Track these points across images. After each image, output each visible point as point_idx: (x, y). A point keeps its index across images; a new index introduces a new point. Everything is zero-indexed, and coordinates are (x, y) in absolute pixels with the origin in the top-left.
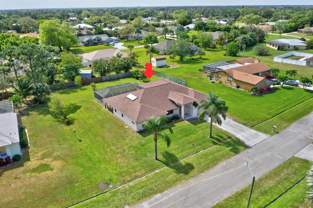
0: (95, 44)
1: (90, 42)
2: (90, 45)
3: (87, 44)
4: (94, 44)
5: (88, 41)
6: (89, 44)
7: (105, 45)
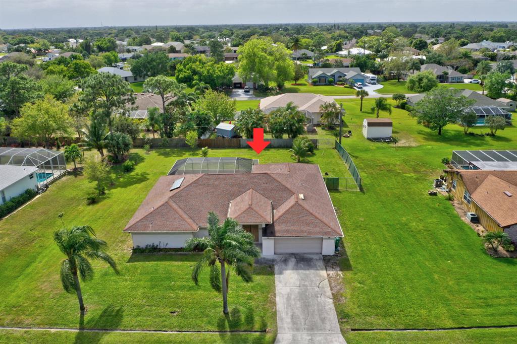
0: (331, 83)
1: (322, 79)
2: (321, 84)
3: (317, 82)
4: (328, 83)
5: (320, 77)
6: (320, 82)
7: (345, 87)
